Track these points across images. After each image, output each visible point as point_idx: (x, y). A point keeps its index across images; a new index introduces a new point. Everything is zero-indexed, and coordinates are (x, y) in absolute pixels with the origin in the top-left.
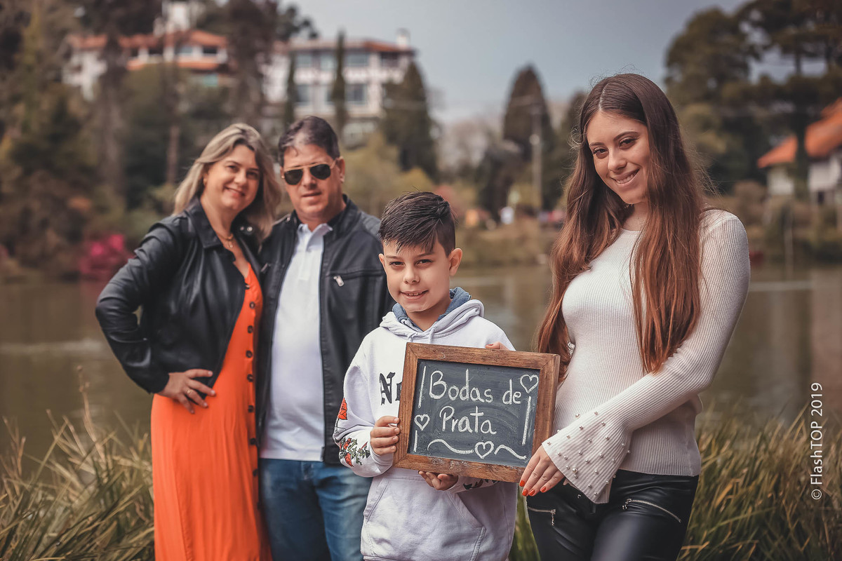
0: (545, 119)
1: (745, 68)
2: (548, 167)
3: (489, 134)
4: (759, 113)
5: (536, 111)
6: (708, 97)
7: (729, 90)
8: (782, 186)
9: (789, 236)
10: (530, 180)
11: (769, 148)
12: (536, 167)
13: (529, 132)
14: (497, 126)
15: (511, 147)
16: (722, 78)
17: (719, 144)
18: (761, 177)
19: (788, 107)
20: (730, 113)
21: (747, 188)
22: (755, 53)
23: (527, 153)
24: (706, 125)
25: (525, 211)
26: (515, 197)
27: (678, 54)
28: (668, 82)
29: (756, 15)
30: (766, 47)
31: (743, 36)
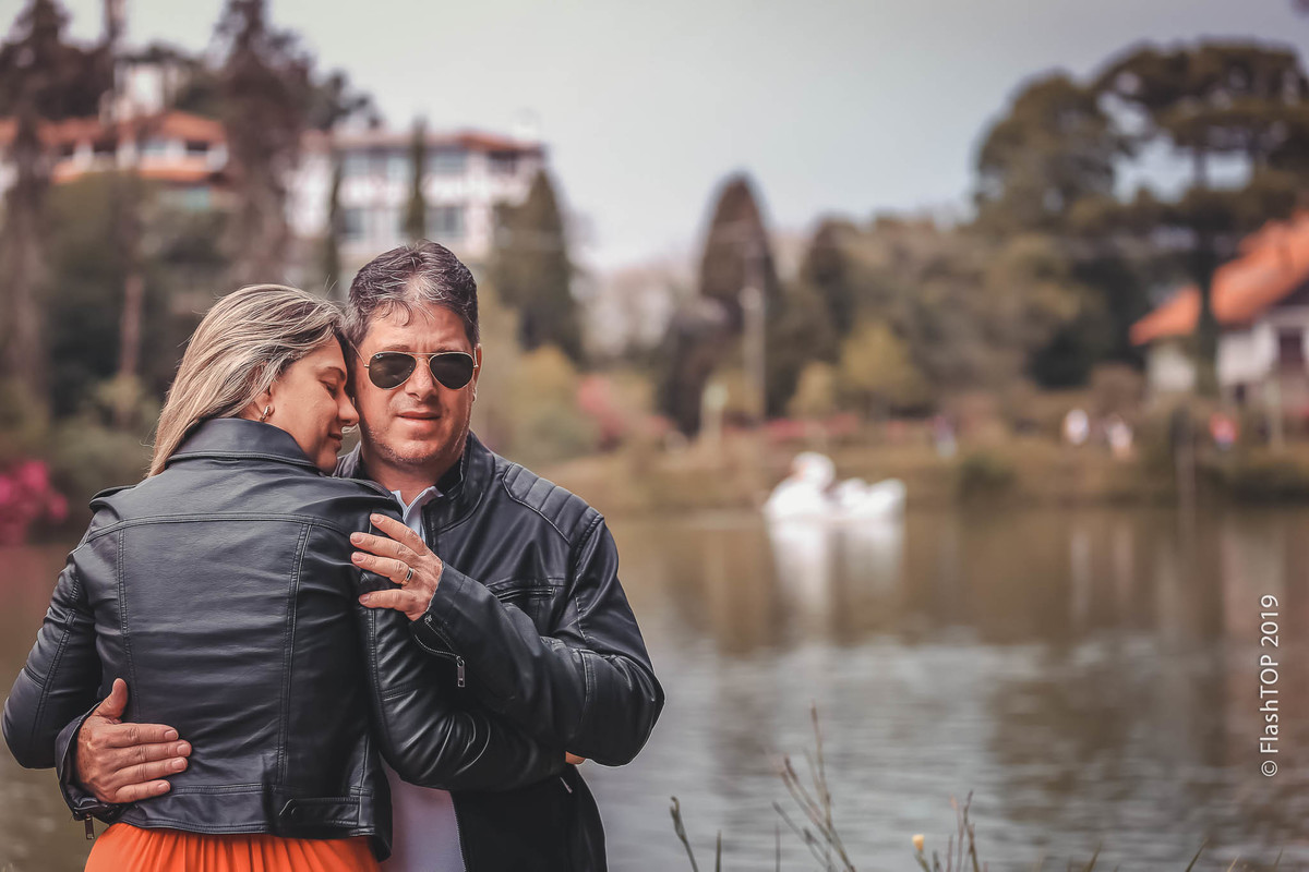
0: (767, 264)
1: (1108, 173)
2: (774, 344)
3: (674, 291)
4: (1131, 248)
5: (752, 252)
6: (1049, 224)
7: (1083, 211)
8: (1172, 374)
9: (1185, 459)
10: (739, 364)
11: (1147, 309)
12: (753, 345)
13: (739, 285)
14: (686, 273)
15: (710, 312)
16: (1070, 191)
17: (1065, 303)
18: (1136, 358)
19: (1181, 240)
20: (1084, 251)
21: (1112, 377)
22: (1127, 147)
23: (736, 322)
24: (1042, 271)
25: (736, 420)
26: (716, 397)
27: (995, 150)
28: (979, 198)
29: (1129, 83)
30: (1147, 138)
31: (1102, 120)
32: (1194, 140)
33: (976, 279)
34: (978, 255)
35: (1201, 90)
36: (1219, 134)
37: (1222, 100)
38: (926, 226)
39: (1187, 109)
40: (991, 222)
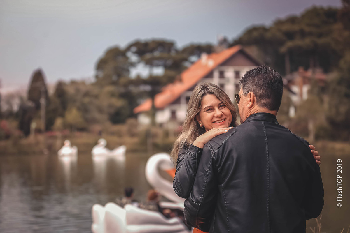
0: (46, 92)
1: (128, 71)
2: (48, 112)
3: (21, 98)
4: (133, 89)
5: (43, 89)
6: (114, 83)
7: (123, 80)
8: (144, 120)
9: (150, 141)
10: (40, 117)
11: (137, 105)
12: (43, 112)
13: (39, 98)
14: (25, 95)
15: (30, 104)
16: (119, 75)
17: (119, 103)
18: (135, 116)
19: (148, 88)
20: (122, 90)
21: (131, 121)
22: (133, 65)
23: (38, 107)
24: (112, 95)
25: (38, 131)
26: (34, 125)
27: (101, 65)
28: (97, 77)
29: (134, 49)
30: (139, 62)
31: (127, 58)
32: (150, 63)
33: (96, 97)
34: (96, 91)
35: (152, 51)
36: (156, 62)
37: (157, 54)
38: (83, 83)
39: (148, 56)
40: (99, 82)
